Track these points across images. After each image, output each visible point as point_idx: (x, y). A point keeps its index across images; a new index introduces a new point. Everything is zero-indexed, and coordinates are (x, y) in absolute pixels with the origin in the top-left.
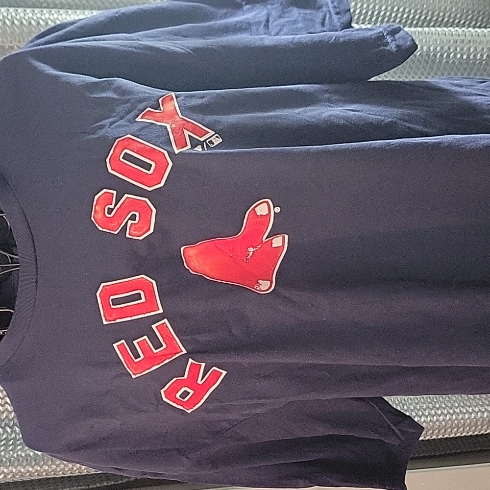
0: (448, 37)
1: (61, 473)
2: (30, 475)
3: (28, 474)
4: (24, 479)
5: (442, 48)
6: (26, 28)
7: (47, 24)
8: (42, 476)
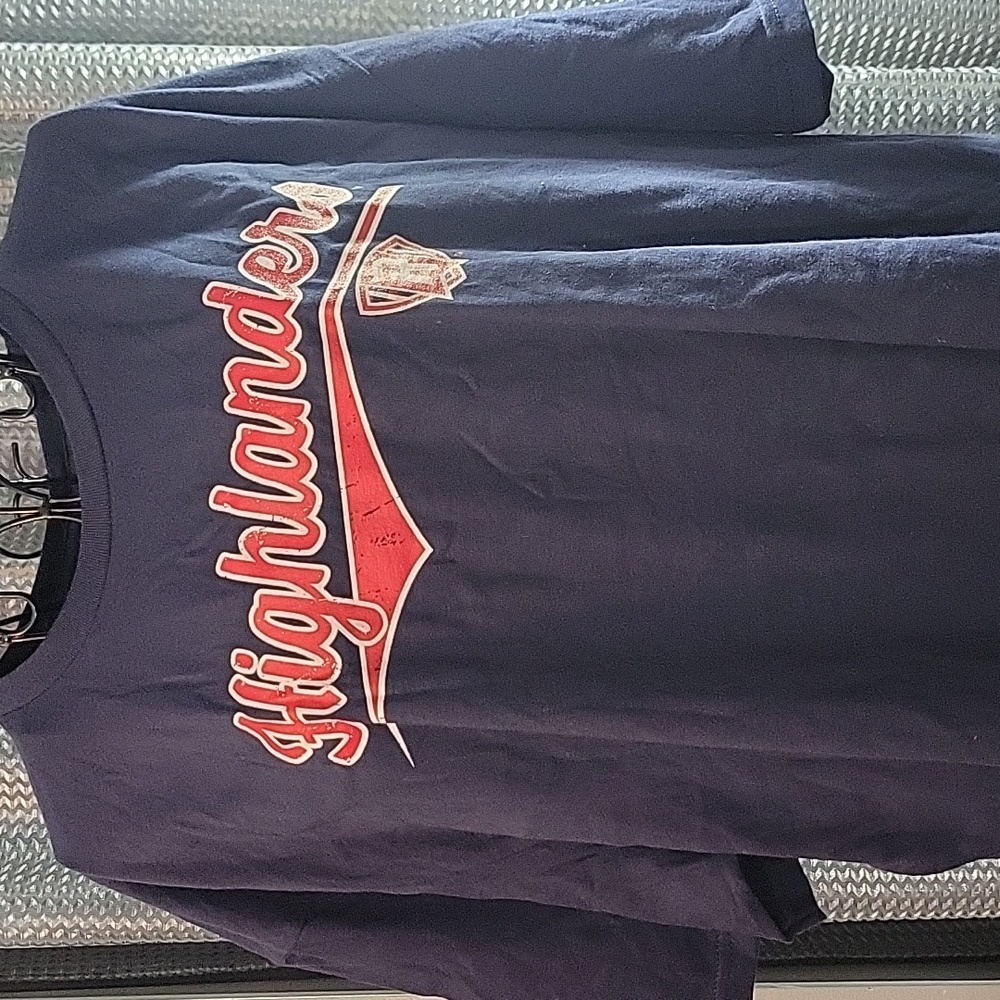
0: (981, 85)
1: (171, 934)
2: (111, 935)
3: (108, 933)
4: (102, 942)
5: (967, 108)
6: (133, 80)
7: (172, 73)
8: (135, 938)
